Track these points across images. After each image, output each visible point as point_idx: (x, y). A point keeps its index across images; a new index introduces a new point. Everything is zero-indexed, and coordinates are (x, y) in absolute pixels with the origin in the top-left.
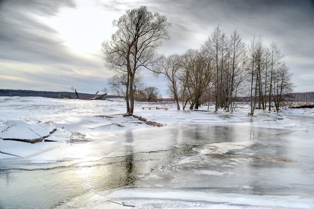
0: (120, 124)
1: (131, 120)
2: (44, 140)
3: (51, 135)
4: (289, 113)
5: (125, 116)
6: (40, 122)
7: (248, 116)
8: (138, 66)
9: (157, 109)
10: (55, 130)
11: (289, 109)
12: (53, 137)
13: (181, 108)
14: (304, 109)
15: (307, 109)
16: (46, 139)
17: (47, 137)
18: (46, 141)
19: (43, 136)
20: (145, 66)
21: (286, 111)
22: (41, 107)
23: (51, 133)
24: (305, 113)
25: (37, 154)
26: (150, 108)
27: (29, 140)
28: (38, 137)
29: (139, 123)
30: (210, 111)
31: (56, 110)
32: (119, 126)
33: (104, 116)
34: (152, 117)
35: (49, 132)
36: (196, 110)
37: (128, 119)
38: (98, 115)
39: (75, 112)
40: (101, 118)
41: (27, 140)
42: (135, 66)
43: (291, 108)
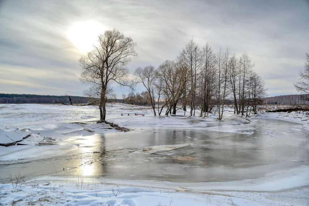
0: (91, 130)
1: (103, 126)
2: (16, 144)
3: (24, 140)
4: (266, 117)
5: (98, 122)
6: (18, 129)
7: (217, 121)
8: (109, 80)
9: (136, 115)
10: (29, 136)
11: (266, 113)
12: (26, 141)
13: (157, 114)
14: (279, 113)
15: (282, 112)
16: (18, 143)
17: (20, 141)
18: (18, 144)
19: (16, 141)
20: (115, 80)
21: (262, 115)
22: (26, 116)
23: (24, 138)
24: (280, 117)
25: (6, 155)
26: (129, 114)
27: (4, 144)
28: (12, 142)
29: (108, 129)
30: (186, 116)
31: (39, 118)
32: (90, 131)
33: (79, 123)
34: (126, 123)
35: (22, 137)
36: (174, 115)
37: (100, 125)
38: (74, 122)
39: (55, 119)
40: (76, 124)
41: (2, 144)
42: (107, 80)
43: (268, 112)
